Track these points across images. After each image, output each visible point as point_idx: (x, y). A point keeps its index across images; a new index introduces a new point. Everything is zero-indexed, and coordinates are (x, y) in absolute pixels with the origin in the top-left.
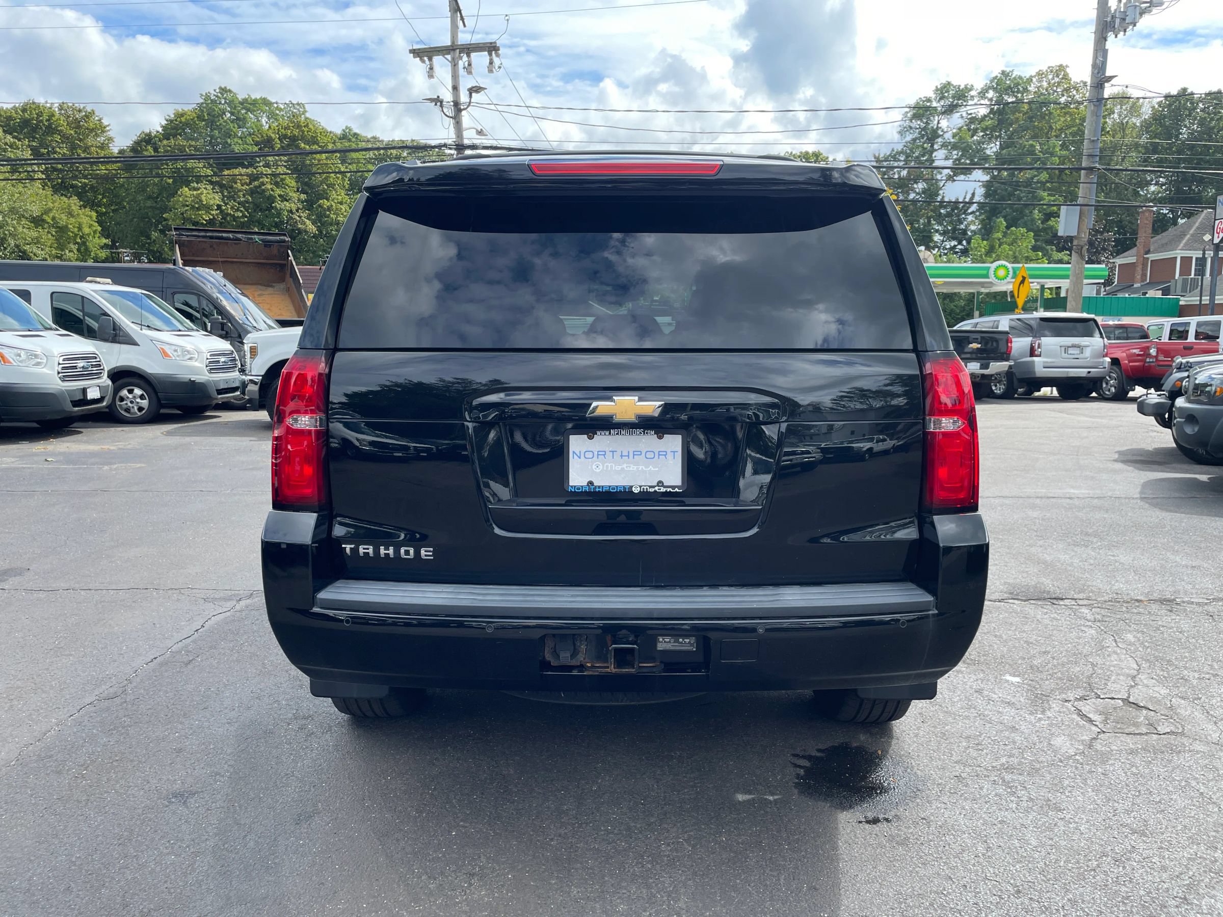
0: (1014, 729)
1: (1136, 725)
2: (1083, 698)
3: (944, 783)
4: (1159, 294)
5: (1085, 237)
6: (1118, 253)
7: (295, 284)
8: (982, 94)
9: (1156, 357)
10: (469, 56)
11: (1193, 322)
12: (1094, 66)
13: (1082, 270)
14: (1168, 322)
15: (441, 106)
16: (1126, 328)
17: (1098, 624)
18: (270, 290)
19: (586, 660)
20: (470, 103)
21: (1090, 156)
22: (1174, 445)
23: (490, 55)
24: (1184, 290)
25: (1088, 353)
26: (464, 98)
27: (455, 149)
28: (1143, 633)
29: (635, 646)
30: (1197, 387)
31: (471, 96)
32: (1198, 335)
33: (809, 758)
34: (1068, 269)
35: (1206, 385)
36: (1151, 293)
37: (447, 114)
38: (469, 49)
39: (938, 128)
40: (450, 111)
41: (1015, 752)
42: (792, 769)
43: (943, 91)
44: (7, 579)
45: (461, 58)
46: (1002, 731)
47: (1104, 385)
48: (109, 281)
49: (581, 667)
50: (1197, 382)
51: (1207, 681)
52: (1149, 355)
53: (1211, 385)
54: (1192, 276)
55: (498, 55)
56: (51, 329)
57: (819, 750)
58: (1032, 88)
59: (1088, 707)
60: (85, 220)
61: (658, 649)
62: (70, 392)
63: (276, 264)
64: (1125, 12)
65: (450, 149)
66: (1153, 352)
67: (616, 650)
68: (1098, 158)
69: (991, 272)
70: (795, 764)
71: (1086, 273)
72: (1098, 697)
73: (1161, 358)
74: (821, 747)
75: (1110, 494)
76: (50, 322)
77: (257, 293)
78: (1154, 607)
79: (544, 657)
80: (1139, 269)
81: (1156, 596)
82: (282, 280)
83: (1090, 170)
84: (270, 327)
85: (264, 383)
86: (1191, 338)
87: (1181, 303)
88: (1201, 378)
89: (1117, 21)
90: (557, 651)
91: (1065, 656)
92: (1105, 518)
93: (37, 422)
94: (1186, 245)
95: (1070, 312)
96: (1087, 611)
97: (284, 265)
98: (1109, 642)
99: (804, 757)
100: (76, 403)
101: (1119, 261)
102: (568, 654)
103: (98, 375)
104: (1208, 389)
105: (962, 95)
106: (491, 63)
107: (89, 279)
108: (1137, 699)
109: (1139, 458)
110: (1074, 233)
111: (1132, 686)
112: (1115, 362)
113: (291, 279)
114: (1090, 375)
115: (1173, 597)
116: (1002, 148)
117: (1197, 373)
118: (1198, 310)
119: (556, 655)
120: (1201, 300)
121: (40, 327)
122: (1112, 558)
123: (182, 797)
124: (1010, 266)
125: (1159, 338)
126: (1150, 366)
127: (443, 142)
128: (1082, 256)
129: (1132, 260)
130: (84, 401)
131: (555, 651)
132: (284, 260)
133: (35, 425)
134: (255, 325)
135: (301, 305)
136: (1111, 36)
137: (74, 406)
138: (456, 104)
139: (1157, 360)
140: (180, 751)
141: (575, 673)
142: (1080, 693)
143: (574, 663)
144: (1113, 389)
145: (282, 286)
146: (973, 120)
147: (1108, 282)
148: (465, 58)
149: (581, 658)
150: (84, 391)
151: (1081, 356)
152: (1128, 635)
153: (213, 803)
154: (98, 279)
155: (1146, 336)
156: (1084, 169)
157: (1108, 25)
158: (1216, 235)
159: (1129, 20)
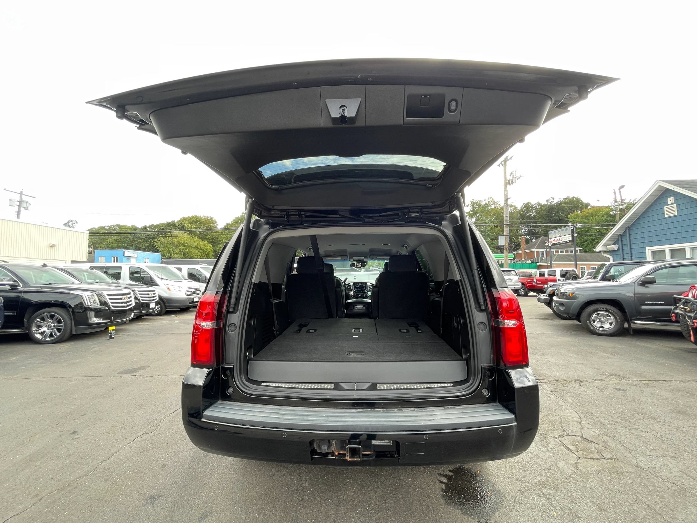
0: (538, 456)
1: (591, 452)
2: (562, 436)
3: (514, 495)
4: (530, 262)
5: (507, 245)
6: (516, 250)
9: (536, 282)
11: (546, 271)
12: (505, 195)
13: (507, 255)
14: (538, 271)
16: (525, 273)
17: (554, 393)
19: (335, 450)
21: (506, 221)
22: (552, 312)
24: (538, 261)
25: (513, 281)
28: (574, 398)
29: (360, 446)
30: (561, 293)
32: (549, 275)
33: (446, 476)
34: (503, 255)
35: (564, 293)
36: (528, 262)
41: (543, 472)
42: (439, 484)
44: (139, 371)
46: (532, 458)
47: (520, 292)
48: (206, 264)
49: (333, 454)
50: (561, 291)
51: (614, 425)
52: (534, 282)
53: (567, 293)
54: (540, 256)
56: (186, 279)
57: (450, 471)
59: (566, 441)
60: (209, 248)
61: (373, 444)
62: (189, 299)
64: (512, 179)
66: (535, 280)
67: (350, 448)
68: (508, 222)
70: (440, 481)
71: (509, 256)
72: (568, 435)
73: (538, 282)
74: (451, 469)
75: (535, 332)
76: (187, 277)
78: (573, 383)
79: (314, 447)
80: (523, 255)
81: (571, 378)
83: (507, 225)
86: (546, 275)
87: (538, 265)
88: (562, 291)
89: (511, 182)
90: (320, 445)
91: (546, 411)
92: (538, 342)
93: (180, 309)
94: (537, 247)
95: (505, 268)
96: (546, 386)
98: (562, 403)
99: (443, 476)
100: (190, 303)
101: (516, 252)
102: (326, 447)
103: (199, 294)
104: (566, 294)
107: (200, 264)
108: (587, 437)
109: (540, 317)
110: (504, 244)
111: (581, 429)
112: (523, 284)
114: (515, 288)
115: (578, 379)
116: (476, 220)
117: (561, 288)
118: (547, 267)
119: (319, 447)
120: (547, 264)
121: (183, 279)
122: (547, 360)
123: (152, 499)
125: (536, 276)
126: (535, 285)
128: (507, 251)
129: (520, 252)
130: (193, 302)
131: (319, 445)
133: (179, 310)
136: (508, 186)
137: (190, 304)
139: (537, 283)
140: (164, 466)
141: (330, 457)
142: (560, 432)
143: (329, 451)
144: (523, 293)
147: (514, 259)
149: (333, 448)
150: (193, 299)
151: (511, 282)
152: (568, 399)
153: (166, 503)
154: (202, 264)
155: (531, 275)
156: (505, 225)
157: (507, 183)
158: (550, 244)
159: (513, 181)
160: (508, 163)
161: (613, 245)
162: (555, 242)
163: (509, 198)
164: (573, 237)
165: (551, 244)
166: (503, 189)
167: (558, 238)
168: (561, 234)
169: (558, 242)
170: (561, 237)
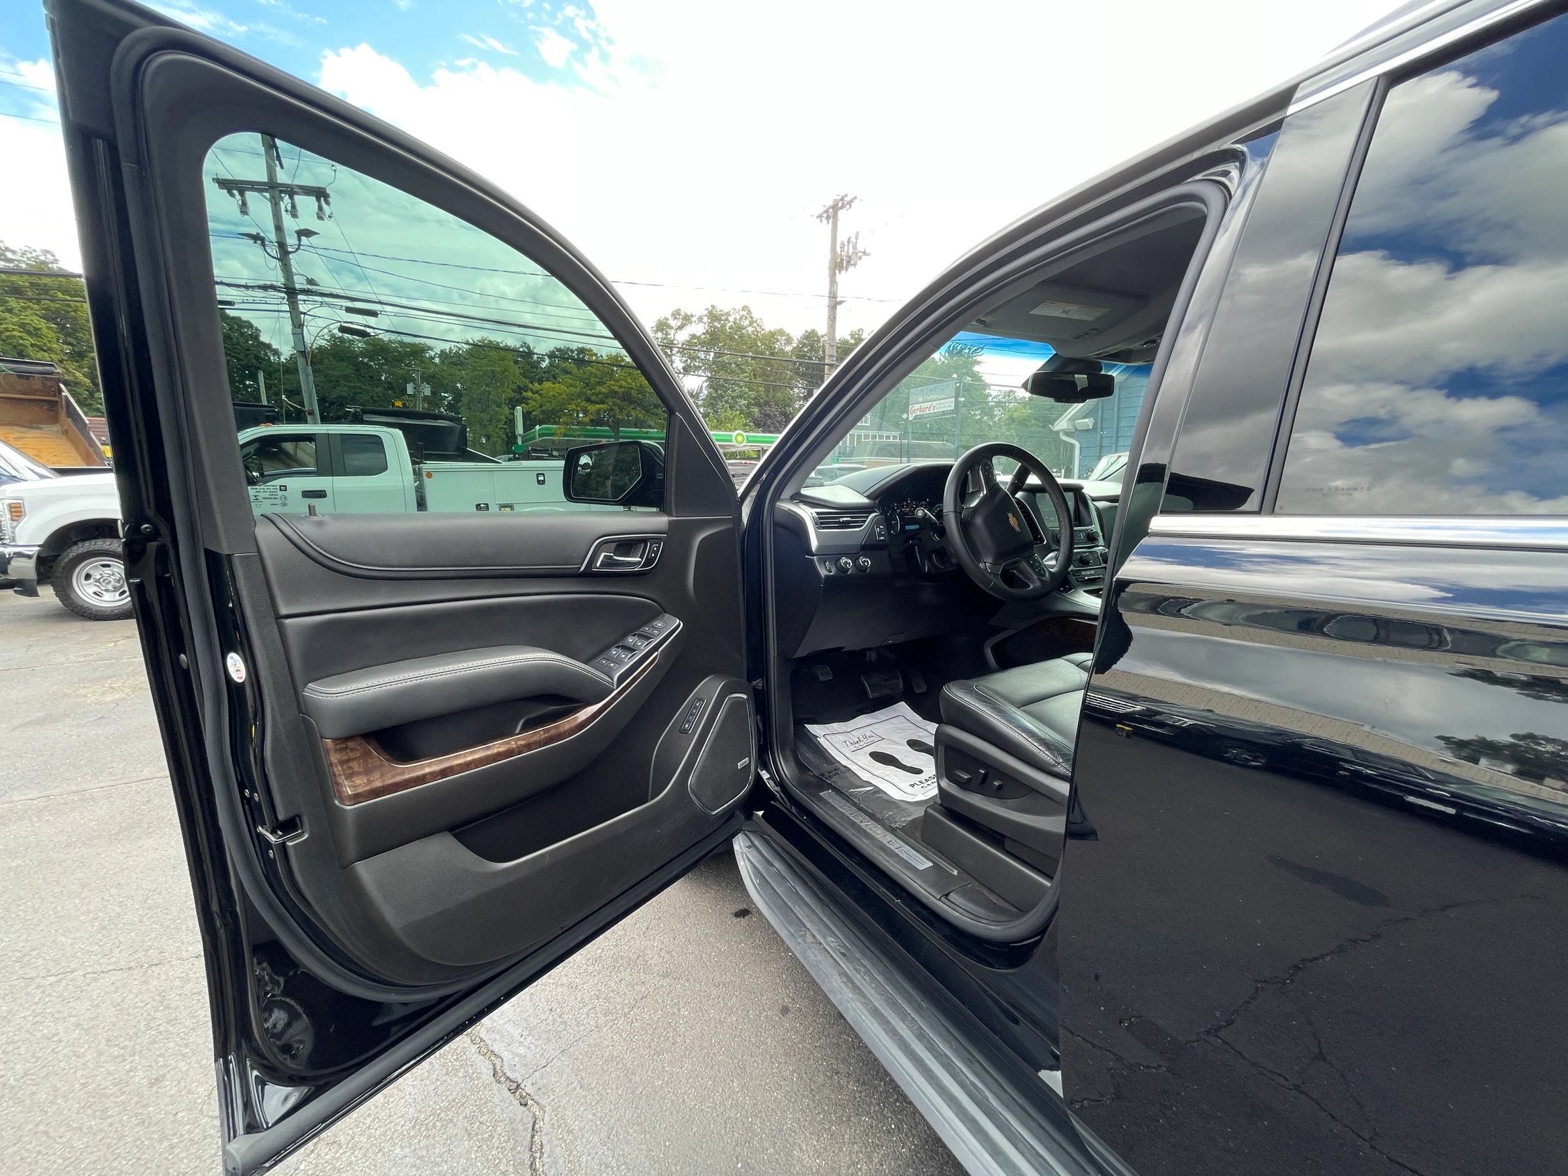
7: (77, 426)
8: (700, 319)
10: (291, 198)
15: (263, 245)
18: (34, 433)
20: (299, 245)
23: (318, 200)
26: (291, 241)
27: (285, 292)
31: (300, 240)
37: (272, 254)
38: (291, 191)
39: (674, 339)
40: (274, 251)
43: (676, 314)
45: (282, 199)
55: (328, 203)
58: (731, 319)
63: (44, 401)
65: (280, 291)
68: (835, 359)
69: (734, 437)
77: (11, 437)
82: (55, 420)
83: (830, 365)
84: (42, 477)
85: (43, 555)
89: (845, 262)
97: (56, 402)
105: (687, 319)
106: (320, 208)
113: (69, 420)
124: (745, 434)
127: (269, 283)
132: (55, 396)
134: (14, 473)
135: (91, 450)
136: (839, 271)
138: (282, 245)
145: (56, 428)
146: (693, 336)
148: (287, 198)
156: (828, 365)
157: (839, 264)
158: (910, 415)
159: (852, 262)
160: (841, 213)
161: (1083, 418)
162: (922, 413)
163: (841, 303)
164: (957, 402)
165: (914, 415)
166: (827, 280)
167: (928, 404)
168: (935, 397)
169: (927, 412)
170: (934, 403)
